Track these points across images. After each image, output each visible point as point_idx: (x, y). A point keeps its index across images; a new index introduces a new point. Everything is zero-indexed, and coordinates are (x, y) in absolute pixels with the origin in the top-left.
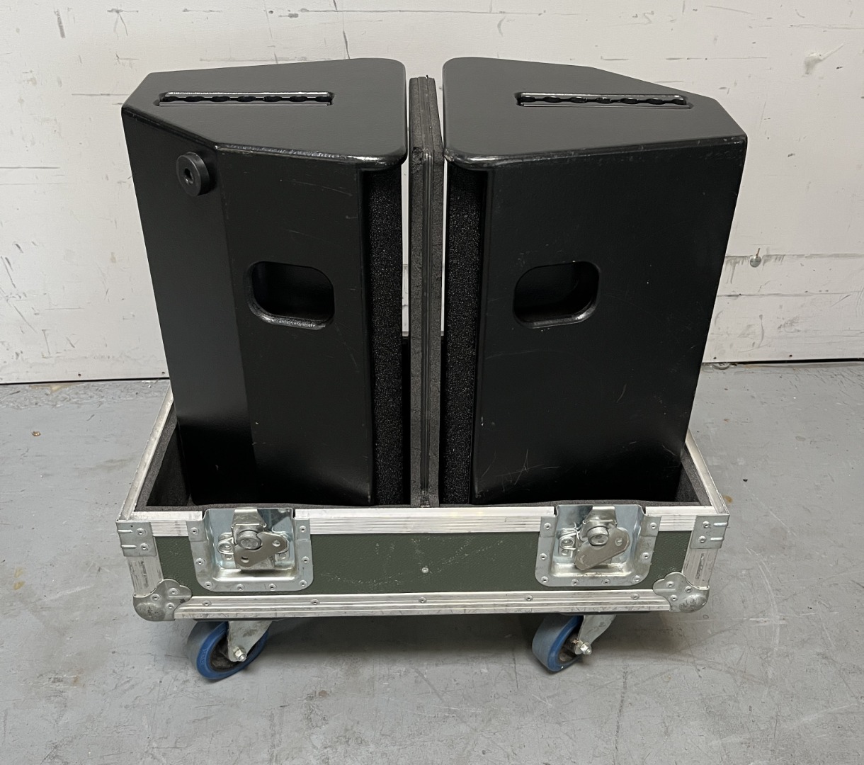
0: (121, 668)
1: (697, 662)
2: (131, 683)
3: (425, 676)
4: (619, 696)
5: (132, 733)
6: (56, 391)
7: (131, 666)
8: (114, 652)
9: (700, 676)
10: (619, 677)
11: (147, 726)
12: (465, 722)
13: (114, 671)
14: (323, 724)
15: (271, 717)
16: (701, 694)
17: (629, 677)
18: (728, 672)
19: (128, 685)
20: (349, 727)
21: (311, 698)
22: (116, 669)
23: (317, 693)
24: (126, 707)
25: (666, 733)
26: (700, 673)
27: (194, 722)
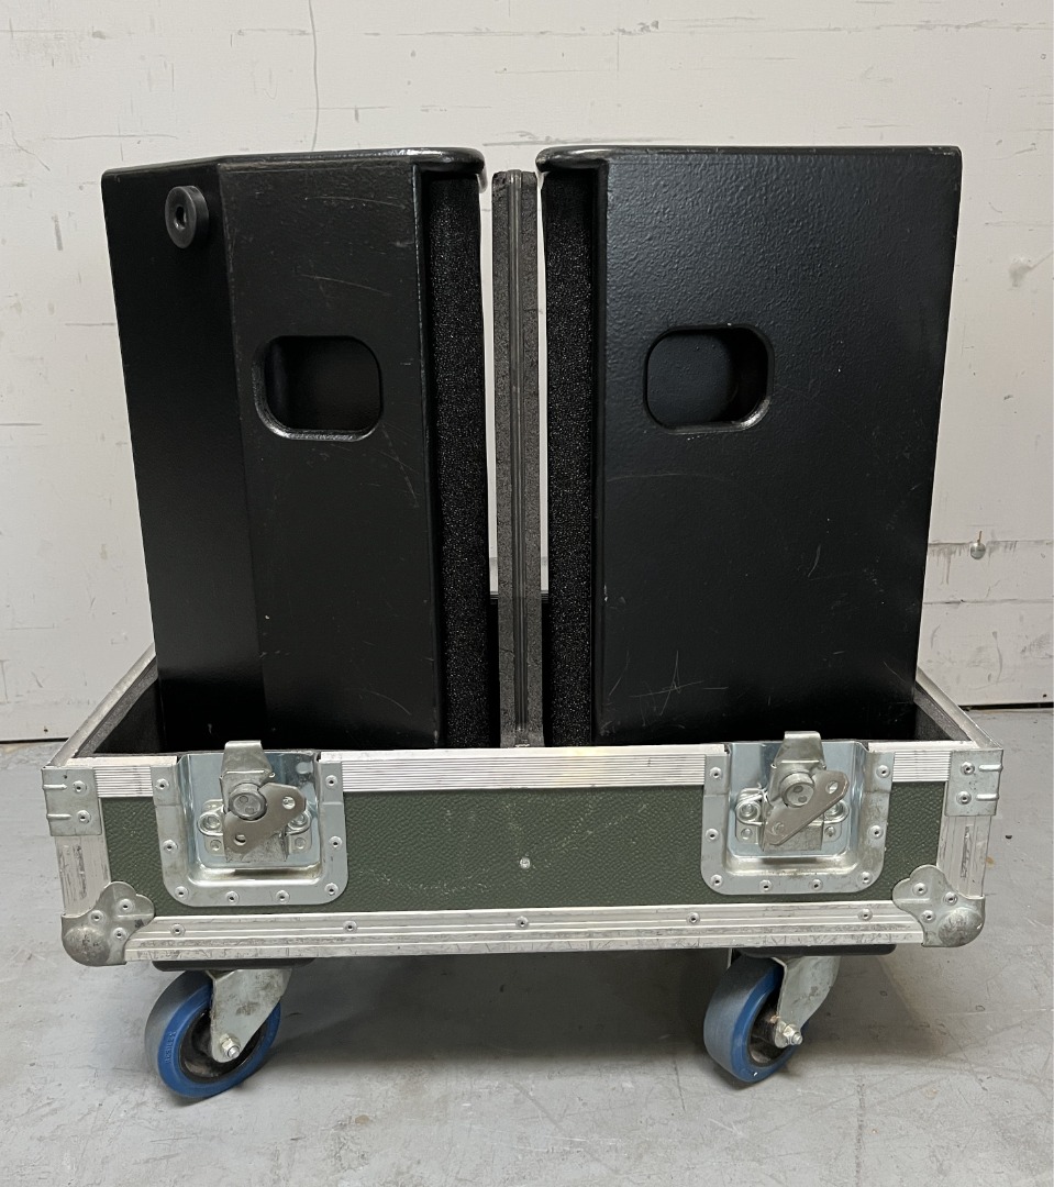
0: (40, 1086)
1: (976, 1070)
2: (54, 1106)
3: (531, 1093)
4: (854, 1122)
5: (43, 1176)
6: (10, 752)
7: (57, 1083)
8: (32, 1065)
9: (984, 1089)
10: (850, 1093)
11: (69, 1167)
12: (598, 1160)
13: (29, 1090)
14: (360, 1165)
15: (275, 1155)
16: (991, 1114)
17: (868, 1092)
18: (1027, 1082)
19: (47, 1109)
20: (404, 1169)
21: (343, 1126)
22: (32, 1087)
23: (354, 1119)
24: (40, 1139)
25: (941, 1171)
26: (983, 1085)
27: (147, 1162)
